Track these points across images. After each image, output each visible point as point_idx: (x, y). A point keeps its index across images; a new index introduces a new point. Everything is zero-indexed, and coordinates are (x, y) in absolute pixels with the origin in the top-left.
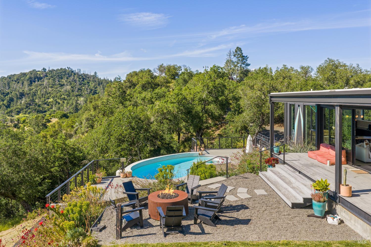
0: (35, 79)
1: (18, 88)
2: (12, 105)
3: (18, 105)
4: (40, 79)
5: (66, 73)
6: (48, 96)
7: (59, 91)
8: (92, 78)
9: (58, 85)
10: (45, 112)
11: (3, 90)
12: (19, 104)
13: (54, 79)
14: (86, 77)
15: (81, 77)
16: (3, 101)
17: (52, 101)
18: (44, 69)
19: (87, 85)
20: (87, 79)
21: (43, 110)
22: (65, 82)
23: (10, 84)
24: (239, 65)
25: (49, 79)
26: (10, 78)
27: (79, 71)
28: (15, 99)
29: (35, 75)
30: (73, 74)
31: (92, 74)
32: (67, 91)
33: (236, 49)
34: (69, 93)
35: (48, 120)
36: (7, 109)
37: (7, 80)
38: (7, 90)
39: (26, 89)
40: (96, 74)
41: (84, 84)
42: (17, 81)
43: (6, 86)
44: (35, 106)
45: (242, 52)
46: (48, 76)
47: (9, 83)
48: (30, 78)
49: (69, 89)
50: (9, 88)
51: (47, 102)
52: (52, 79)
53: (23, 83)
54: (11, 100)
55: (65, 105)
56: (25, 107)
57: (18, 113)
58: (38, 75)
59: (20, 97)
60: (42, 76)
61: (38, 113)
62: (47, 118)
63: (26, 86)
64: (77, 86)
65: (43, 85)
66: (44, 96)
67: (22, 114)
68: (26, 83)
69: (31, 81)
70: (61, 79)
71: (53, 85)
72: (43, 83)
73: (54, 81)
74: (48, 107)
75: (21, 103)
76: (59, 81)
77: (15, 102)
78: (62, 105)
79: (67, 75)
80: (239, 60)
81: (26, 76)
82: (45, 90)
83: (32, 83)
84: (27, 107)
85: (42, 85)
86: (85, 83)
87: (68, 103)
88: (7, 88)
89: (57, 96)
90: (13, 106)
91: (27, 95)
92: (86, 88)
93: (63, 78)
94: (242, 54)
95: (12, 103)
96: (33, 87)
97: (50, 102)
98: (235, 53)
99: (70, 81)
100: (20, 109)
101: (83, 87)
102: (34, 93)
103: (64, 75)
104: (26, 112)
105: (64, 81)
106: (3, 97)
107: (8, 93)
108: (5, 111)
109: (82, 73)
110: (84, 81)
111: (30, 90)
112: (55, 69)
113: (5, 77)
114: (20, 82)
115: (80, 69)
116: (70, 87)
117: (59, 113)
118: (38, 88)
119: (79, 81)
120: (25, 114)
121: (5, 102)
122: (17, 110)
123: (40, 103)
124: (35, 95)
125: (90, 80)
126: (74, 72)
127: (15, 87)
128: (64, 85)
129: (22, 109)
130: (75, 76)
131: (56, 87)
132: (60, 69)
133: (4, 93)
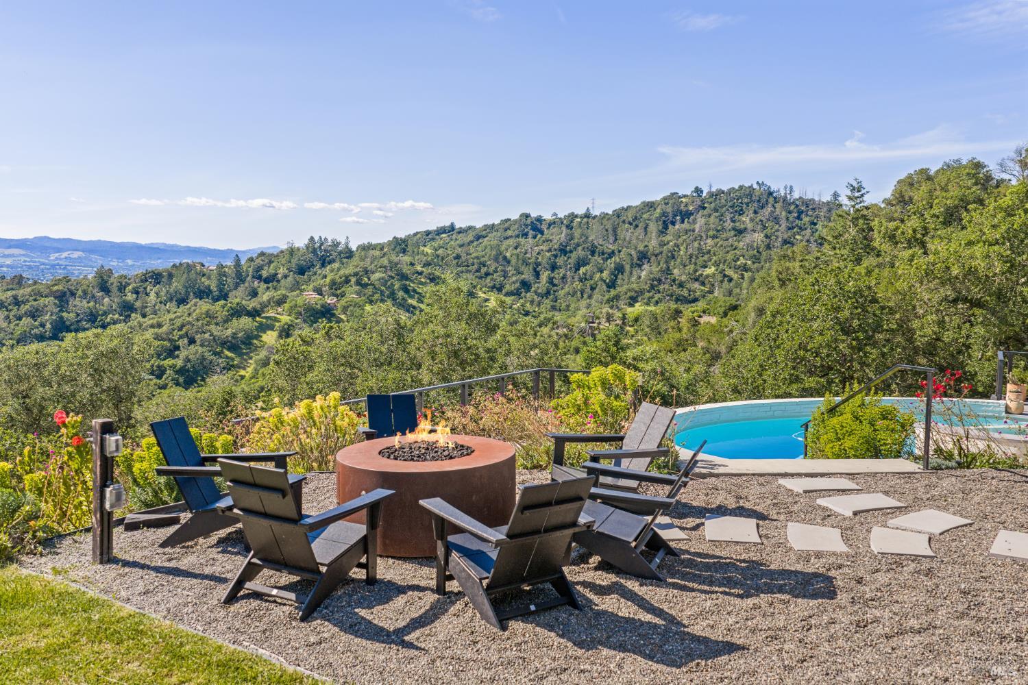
0: (675, 216)
1: (634, 241)
2: (619, 282)
3: (632, 283)
4: (686, 215)
5: (754, 198)
6: (705, 261)
7: (732, 246)
8: (825, 209)
9: (730, 230)
10: (695, 300)
11: (601, 245)
12: (634, 279)
13: (722, 215)
14: (808, 207)
16: (602, 272)
17: (714, 274)
18: (698, 191)
19: (808, 232)
20: (810, 213)
21: (690, 295)
22: (748, 222)
23: (619, 231)
25: (710, 216)
26: (618, 216)
27: (788, 192)
28: (627, 268)
29: (676, 207)
30: (771, 200)
31: (827, 198)
32: (752, 247)
34: (758, 252)
36: (609, 292)
37: (611, 221)
38: (610, 246)
39: (653, 243)
40: (836, 199)
41: (800, 228)
42: (634, 223)
43: (610, 235)
44: (672, 286)
46: (706, 208)
47: (616, 228)
48: (664, 214)
49: (760, 243)
50: (616, 239)
51: (701, 275)
52: (717, 214)
53: (646, 228)
55: (745, 285)
56: (647, 287)
57: (633, 301)
58: (682, 207)
59: (638, 262)
60: (691, 208)
61: (679, 303)
62: (691, 314)
63: (654, 234)
64: (779, 233)
65: (694, 231)
66: (693, 260)
67: (639, 304)
68: (653, 228)
69: (664, 222)
70: (740, 215)
71: (718, 231)
72: (692, 227)
73: (721, 220)
74: (703, 288)
75: (640, 277)
76: (734, 221)
77: (626, 275)
78: (738, 285)
79: (756, 205)
81: (655, 209)
82: (696, 244)
83: (666, 228)
84: (652, 287)
85: (690, 230)
86: (804, 225)
87: (752, 280)
88: (611, 239)
89: (725, 261)
90: (622, 286)
91: (653, 258)
92: (807, 237)
93: (744, 213)
95: (620, 276)
96: (669, 238)
97: (707, 276)
99: (761, 221)
100: (636, 292)
101: (798, 237)
102: (671, 252)
103: (747, 204)
104: (649, 298)
105: (746, 220)
106: (602, 262)
107: (613, 252)
108: (604, 296)
109: (796, 195)
110: (801, 220)
111: (662, 245)
112: (725, 189)
113: (607, 214)
114: (640, 225)
115: (791, 187)
116: (762, 235)
118: (681, 240)
119: (787, 219)
120: (648, 304)
121: (605, 274)
122: (629, 294)
123: (684, 278)
124: (673, 257)
125: (817, 217)
126: (774, 195)
127: (627, 238)
128: (745, 229)
129: (642, 292)
130: (776, 205)
131: (724, 235)
132: (737, 188)
133: (603, 254)
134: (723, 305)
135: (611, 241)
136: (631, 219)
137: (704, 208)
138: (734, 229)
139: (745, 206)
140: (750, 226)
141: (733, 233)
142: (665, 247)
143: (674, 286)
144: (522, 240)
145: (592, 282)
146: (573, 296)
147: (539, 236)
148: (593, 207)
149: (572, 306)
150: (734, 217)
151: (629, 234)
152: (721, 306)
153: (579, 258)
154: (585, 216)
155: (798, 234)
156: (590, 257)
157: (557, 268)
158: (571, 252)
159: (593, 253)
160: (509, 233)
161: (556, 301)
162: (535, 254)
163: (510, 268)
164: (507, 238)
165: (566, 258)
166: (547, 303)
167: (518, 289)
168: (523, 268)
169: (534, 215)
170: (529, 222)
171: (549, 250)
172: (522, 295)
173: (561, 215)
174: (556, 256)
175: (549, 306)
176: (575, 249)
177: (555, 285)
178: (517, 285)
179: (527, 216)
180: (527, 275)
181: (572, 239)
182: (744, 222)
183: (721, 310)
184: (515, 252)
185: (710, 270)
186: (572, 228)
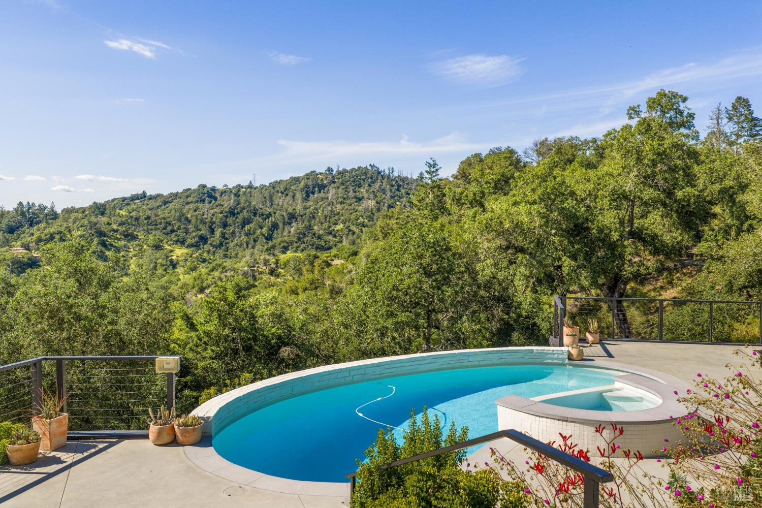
0: (314, 187)
1: (286, 205)
2: (275, 236)
3: (285, 236)
4: (322, 187)
5: (368, 176)
6: (335, 220)
7: (354, 209)
8: (415, 184)
9: (352, 198)
10: (330, 248)
11: (261, 209)
12: (285, 233)
13: (347, 188)
14: (404, 182)
15: (394, 183)
16: (262, 228)
17: (342, 229)
18: (330, 170)
19: (405, 199)
20: (406, 186)
21: (326, 245)
22: (365, 192)
23: (274, 198)
24: (741, 140)
25: (338, 188)
26: (274, 188)
27: (391, 172)
28: (281, 225)
29: (314, 182)
30: (380, 177)
31: (416, 176)
32: (368, 209)
34: (372, 213)
36: (268, 243)
37: (268, 191)
38: (268, 210)
39: (299, 207)
40: (421, 177)
41: (399, 197)
42: (285, 192)
43: (267, 201)
44: (313, 238)
45: (752, 109)
46: (336, 182)
47: (272, 196)
48: (306, 186)
49: (373, 207)
50: (272, 204)
51: (334, 230)
52: (344, 187)
53: (293, 197)
54: (275, 226)
56: (295, 239)
57: (285, 249)
58: (319, 181)
59: (288, 221)
60: (325, 182)
61: (318, 250)
62: (325, 259)
63: (299, 201)
64: (386, 201)
65: (328, 199)
66: (328, 219)
67: (290, 251)
68: (299, 196)
69: (307, 192)
70: (359, 187)
71: (344, 199)
72: (326, 196)
73: (346, 191)
74: (334, 239)
75: (290, 232)
76: (355, 192)
77: (280, 230)
78: (359, 237)
79: (370, 180)
80: (743, 127)
81: (300, 183)
82: (329, 208)
83: (308, 196)
84: (299, 239)
85: (325, 198)
86: (402, 194)
88: (269, 204)
89: (350, 220)
90: (277, 238)
91: (299, 218)
92: (404, 203)
93: (361, 186)
94: (751, 113)
95: (275, 231)
96: (310, 203)
97: (338, 231)
98: (731, 112)
99: (374, 192)
100: (287, 243)
101: (398, 203)
102: (311, 213)
103: (364, 180)
104: (297, 247)
105: (363, 191)
106: (261, 221)
107: (270, 214)
108: (264, 246)
109: (396, 174)
110: (400, 191)
111: (306, 208)
112: (349, 169)
113: (265, 186)
114: (289, 194)
115: (392, 168)
116: (374, 202)
118: (319, 205)
119: (391, 190)
120: (296, 252)
121: (264, 230)
122: (282, 245)
123: (321, 232)
124: (314, 217)
125: (410, 189)
126: (382, 174)
127: (280, 204)
128: (363, 197)
129: (291, 243)
130: (383, 181)
131: (348, 202)
132: (356, 168)
133: (263, 215)
134: (348, 251)
135: (268, 205)
136: (282, 190)
137: (334, 182)
138: (355, 197)
139: (362, 181)
140: (366, 195)
141: (354, 200)
142: (308, 210)
143: (315, 238)
144: (200, 205)
145: (255, 236)
146: (240, 247)
147: (214, 201)
148: (254, 181)
149: (240, 254)
150: (355, 189)
151: (281, 201)
152: (346, 253)
153: (244, 218)
154: (249, 187)
155: (398, 201)
156: (253, 217)
157: (227, 226)
158: (238, 213)
159: (255, 214)
160: (190, 199)
161: (227, 251)
162: (210, 215)
163: (190, 226)
164: (188, 203)
165: (234, 219)
166: (221, 252)
167: (197, 242)
168: (201, 226)
169: (209, 186)
170: (205, 191)
171: (222, 213)
172: (201, 246)
173: (230, 186)
174: (227, 217)
175: (222, 255)
176: (241, 211)
177: (227, 239)
178: (197, 239)
179: (204, 186)
180: (204, 231)
181: (239, 204)
182: (362, 193)
183: (347, 255)
184: (195, 214)
185: (340, 227)
186: (239, 196)
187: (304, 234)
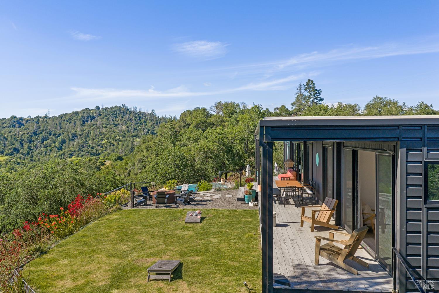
0: (88, 118)
1: (70, 129)
2: (64, 147)
3: (70, 147)
4: (93, 118)
5: (121, 111)
6: (102, 137)
7: (113, 131)
8: (149, 116)
9: (112, 125)
10: (99, 154)
11: (54, 131)
12: (71, 145)
13: (108, 118)
14: (143, 115)
15: (137, 115)
16: (55, 143)
17: (107, 143)
18: (97, 107)
19: (144, 125)
20: (144, 118)
21: (97, 152)
22: (119, 121)
23: (62, 125)
24: (311, 100)
25: (103, 118)
26: (62, 118)
27: (135, 109)
28: (67, 141)
29: (88, 115)
30: (128, 112)
31: (150, 112)
32: (122, 131)
33: (307, 81)
34: (124, 133)
35: (102, 163)
36: (59, 152)
37: (58, 120)
38: (58, 131)
39: (79, 130)
40: (153, 112)
41: (140, 124)
42: (69, 121)
43: (58, 126)
44: (88, 148)
45: (315, 85)
46: (101, 115)
47: (61, 123)
48: (83, 117)
49: (125, 130)
51: (101, 143)
52: (106, 118)
53: (75, 123)
54: (64, 141)
55: (120, 147)
56: (77, 149)
57: (71, 155)
58: (91, 115)
59: (72, 138)
60: (95, 115)
61: (92, 155)
62: (101, 161)
63: (79, 126)
64: (132, 126)
65: (97, 125)
66: (97, 137)
67: (74, 157)
68: (78, 123)
69: (83, 121)
70: (116, 118)
71: (107, 125)
72: (96, 123)
73: (108, 120)
74: (102, 149)
75: (73, 145)
76: (114, 121)
77: (67, 144)
78: (117, 147)
79: (122, 114)
80: (311, 94)
81: (79, 115)
83: (84, 123)
84: (80, 149)
85: (95, 124)
86: (142, 122)
87: (123, 145)
88: (59, 128)
89: (111, 137)
90: (65, 149)
91: (79, 136)
92: (143, 127)
93: (117, 117)
94: (315, 87)
95: (64, 145)
96: (86, 127)
97: (104, 144)
98: (306, 87)
99: (125, 121)
100: (72, 151)
101: (139, 127)
102: (86, 133)
103: (119, 114)
104: (79, 154)
105: (118, 120)
106: (55, 138)
107: (60, 134)
109: (138, 111)
110: (141, 121)
111: (83, 130)
112: (109, 107)
113: (56, 117)
114: (72, 122)
115: (136, 107)
116: (125, 127)
117: (114, 155)
118: (91, 129)
119: (135, 120)
120: (78, 157)
121: (57, 144)
122: (69, 153)
123: (93, 145)
124: (88, 136)
125: (147, 119)
126: (129, 110)
127: (67, 128)
128: (119, 124)
129: (75, 152)
130: (130, 114)
131: (110, 127)
132: (114, 107)
133: (55, 135)
136: (68, 119)
138: (114, 124)
140: (120, 123)
141: (113, 126)
142: (84, 132)
143: (90, 148)
144: (13, 129)
145: (50, 148)
146: (41, 154)
147: (22, 127)
148: (49, 114)
149: (41, 159)
150: (113, 119)
151: (67, 126)
152: (113, 157)
153: (43, 137)
154: (45, 118)
155: (140, 126)
156: (49, 136)
157: (32, 141)
158: (39, 134)
159: (50, 134)
160: (5, 125)
161: (33, 157)
162: (20, 135)
163: (7, 142)
164: (4, 128)
165: (37, 137)
166: (28, 158)
167: (12, 152)
168: (14, 142)
169: (18, 116)
170: (16, 120)
171: (28, 133)
172: (15, 154)
173: (33, 117)
174: (31, 136)
175: (29, 160)
176: (41, 133)
177: (32, 150)
178: (12, 150)
179: (15, 117)
180: (17, 145)
181: (39, 128)
184: (9, 134)
185: (105, 141)
186: (39, 123)
187: (83, 146)
